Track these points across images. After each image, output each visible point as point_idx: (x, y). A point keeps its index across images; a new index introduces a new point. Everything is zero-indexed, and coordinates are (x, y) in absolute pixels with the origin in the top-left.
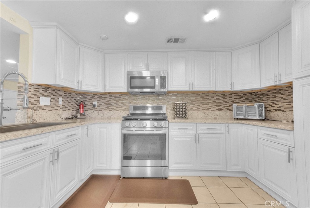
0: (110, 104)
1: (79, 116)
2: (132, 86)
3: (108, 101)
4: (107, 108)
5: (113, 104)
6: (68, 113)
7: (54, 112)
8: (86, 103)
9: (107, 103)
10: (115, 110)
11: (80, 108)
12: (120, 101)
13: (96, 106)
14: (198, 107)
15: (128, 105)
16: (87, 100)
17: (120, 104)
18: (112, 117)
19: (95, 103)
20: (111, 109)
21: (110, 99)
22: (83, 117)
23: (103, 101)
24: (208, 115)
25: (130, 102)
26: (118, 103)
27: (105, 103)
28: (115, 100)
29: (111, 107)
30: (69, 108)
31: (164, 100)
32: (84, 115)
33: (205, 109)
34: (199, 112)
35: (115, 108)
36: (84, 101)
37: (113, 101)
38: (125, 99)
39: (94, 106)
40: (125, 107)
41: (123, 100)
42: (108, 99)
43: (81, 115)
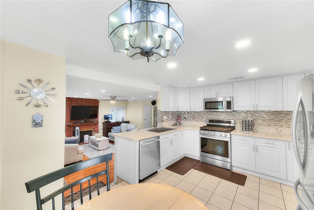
0: (194, 117)
1: (178, 124)
2: (207, 108)
3: (193, 115)
4: (192, 120)
5: (196, 117)
6: (173, 122)
7: (168, 122)
8: (181, 116)
9: (192, 116)
10: (197, 121)
11: (178, 119)
12: (201, 116)
13: (186, 118)
14: (269, 123)
15: (206, 118)
16: (182, 114)
17: (200, 117)
18: (195, 125)
19: (186, 116)
20: (195, 121)
21: (194, 114)
22: (180, 124)
23: (190, 115)
24: (281, 131)
25: (207, 117)
26: (199, 117)
27: (191, 117)
28: (197, 115)
29: (195, 119)
30: (173, 119)
31: (234, 115)
32: (180, 123)
33: (277, 125)
34: (270, 127)
35: (197, 120)
36: (180, 115)
37: (196, 115)
38: (204, 114)
39: (185, 118)
40: (204, 119)
41: (203, 115)
42: (193, 114)
43: (179, 123)
